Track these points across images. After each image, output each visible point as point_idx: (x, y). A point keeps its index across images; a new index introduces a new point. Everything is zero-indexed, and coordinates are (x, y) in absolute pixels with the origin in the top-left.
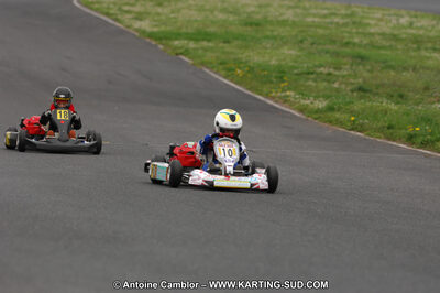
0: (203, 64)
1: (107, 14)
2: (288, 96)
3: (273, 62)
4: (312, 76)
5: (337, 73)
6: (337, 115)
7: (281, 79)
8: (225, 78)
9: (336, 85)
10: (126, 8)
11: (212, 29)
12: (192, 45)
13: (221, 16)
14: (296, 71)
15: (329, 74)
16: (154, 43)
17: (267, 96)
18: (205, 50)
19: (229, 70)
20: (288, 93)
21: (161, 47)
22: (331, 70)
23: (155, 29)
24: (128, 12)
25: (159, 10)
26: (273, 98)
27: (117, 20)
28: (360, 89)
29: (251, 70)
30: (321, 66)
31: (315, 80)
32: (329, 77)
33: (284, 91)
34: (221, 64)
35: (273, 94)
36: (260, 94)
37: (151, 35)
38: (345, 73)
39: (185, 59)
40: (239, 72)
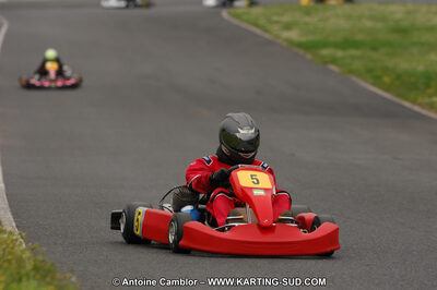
0: (351, 72)
1: (257, 25)
2: (435, 102)
3: (421, 68)
7: (428, 86)
8: (374, 84)
10: (275, 18)
11: (359, 37)
12: (339, 53)
13: (369, 24)
16: (301, 52)
17: (414, 102)
18: (353, 57)
19: (376, 78)
21: (309, 56)
23: (303, 39)
24: (277, 22)
25: (307, 19)
26: (419, 105)
27: (266, 31)
29: (399, 77)
33: (430, 96)
34: (369, 71)
35: (420, 100)
36: (406, 99)
37: (300, 45)
39: (333, 67)
40: (386, 79)
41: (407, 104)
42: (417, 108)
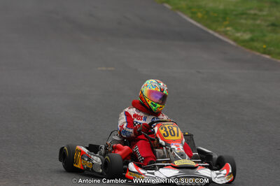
0: (178, 9)
2: (228, 31)
3: (221, 7)
4: (244, 16)
5: (260, 13)
6: (256, 44)
7: (224, 19)
8: (192, 18)
9: (258, 22)
14: (235, 13)
15: (255, 14)
17: (215, 30)
19: (193, 13)
20: (228, 29)
22: (256, 12)
26: (219, 32)
28: (273, 25)
29: (207, 12)
30: (250, 9)
31: (246, 19)
32: (255, 17)
33: (226, 26)
34: (190, 8)
35: (219, 29)
36: (210, 28)
38: (265, 13)
39: (167, 5)
40: (200, 15)
41: (211, 32)
42: (216, 35)
